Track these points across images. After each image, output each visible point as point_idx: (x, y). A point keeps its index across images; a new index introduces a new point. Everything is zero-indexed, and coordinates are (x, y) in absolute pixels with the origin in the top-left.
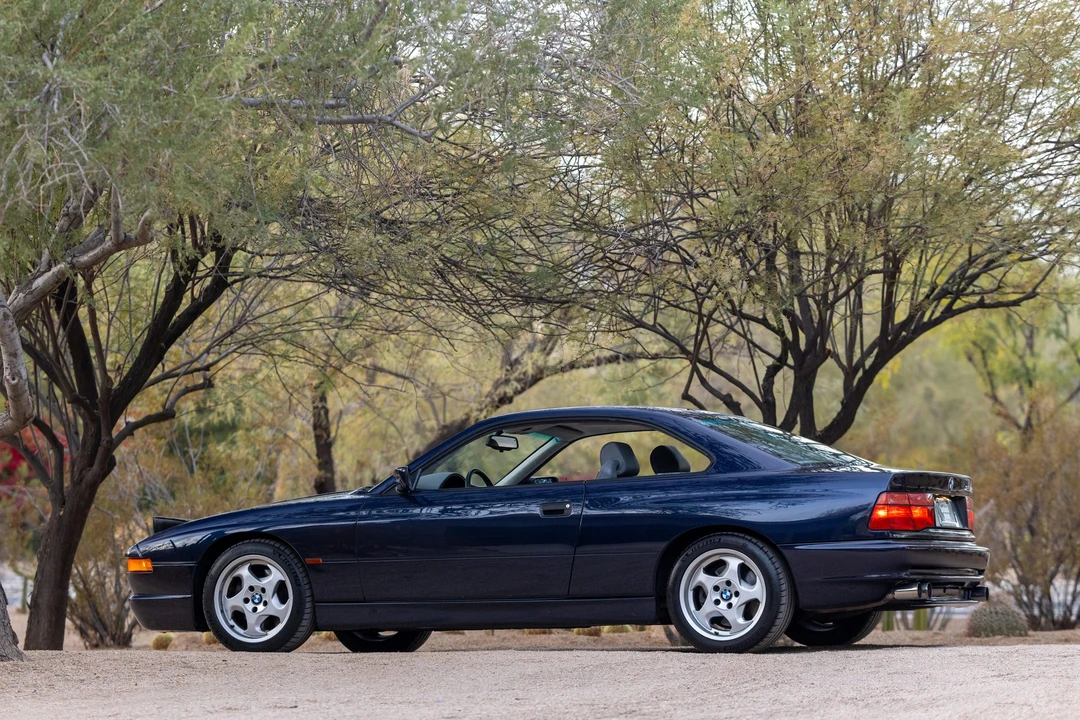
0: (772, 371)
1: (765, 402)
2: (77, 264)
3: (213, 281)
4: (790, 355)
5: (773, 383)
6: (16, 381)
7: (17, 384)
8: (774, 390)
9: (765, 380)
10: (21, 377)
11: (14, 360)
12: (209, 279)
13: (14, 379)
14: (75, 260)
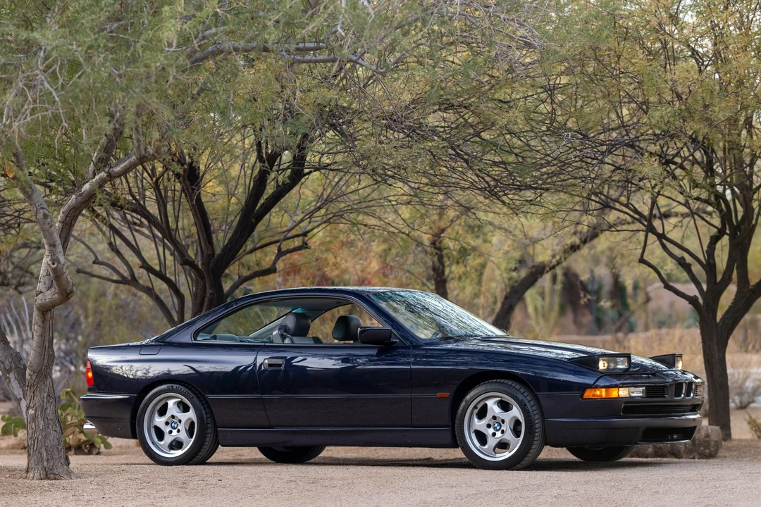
0: (715, 240)
1: (707, 264)
2: (113, 173)
3: (292, 172)
4: (727, 227)
5: (715, 249)
6: (55, 265)
7: (56, 268)
8: (715, 255)
9: (709, 247)
10: (59, 262)
11: (53, 249)
12: (290, 170)
13: (54, 264)
14: (111, 171)
